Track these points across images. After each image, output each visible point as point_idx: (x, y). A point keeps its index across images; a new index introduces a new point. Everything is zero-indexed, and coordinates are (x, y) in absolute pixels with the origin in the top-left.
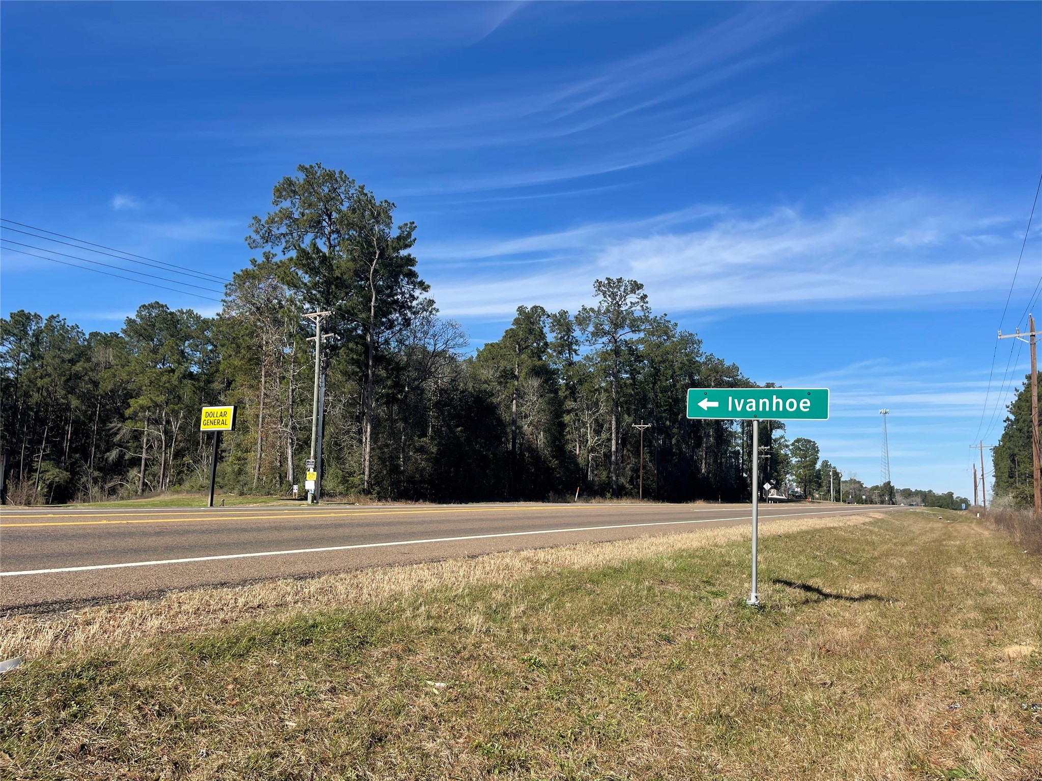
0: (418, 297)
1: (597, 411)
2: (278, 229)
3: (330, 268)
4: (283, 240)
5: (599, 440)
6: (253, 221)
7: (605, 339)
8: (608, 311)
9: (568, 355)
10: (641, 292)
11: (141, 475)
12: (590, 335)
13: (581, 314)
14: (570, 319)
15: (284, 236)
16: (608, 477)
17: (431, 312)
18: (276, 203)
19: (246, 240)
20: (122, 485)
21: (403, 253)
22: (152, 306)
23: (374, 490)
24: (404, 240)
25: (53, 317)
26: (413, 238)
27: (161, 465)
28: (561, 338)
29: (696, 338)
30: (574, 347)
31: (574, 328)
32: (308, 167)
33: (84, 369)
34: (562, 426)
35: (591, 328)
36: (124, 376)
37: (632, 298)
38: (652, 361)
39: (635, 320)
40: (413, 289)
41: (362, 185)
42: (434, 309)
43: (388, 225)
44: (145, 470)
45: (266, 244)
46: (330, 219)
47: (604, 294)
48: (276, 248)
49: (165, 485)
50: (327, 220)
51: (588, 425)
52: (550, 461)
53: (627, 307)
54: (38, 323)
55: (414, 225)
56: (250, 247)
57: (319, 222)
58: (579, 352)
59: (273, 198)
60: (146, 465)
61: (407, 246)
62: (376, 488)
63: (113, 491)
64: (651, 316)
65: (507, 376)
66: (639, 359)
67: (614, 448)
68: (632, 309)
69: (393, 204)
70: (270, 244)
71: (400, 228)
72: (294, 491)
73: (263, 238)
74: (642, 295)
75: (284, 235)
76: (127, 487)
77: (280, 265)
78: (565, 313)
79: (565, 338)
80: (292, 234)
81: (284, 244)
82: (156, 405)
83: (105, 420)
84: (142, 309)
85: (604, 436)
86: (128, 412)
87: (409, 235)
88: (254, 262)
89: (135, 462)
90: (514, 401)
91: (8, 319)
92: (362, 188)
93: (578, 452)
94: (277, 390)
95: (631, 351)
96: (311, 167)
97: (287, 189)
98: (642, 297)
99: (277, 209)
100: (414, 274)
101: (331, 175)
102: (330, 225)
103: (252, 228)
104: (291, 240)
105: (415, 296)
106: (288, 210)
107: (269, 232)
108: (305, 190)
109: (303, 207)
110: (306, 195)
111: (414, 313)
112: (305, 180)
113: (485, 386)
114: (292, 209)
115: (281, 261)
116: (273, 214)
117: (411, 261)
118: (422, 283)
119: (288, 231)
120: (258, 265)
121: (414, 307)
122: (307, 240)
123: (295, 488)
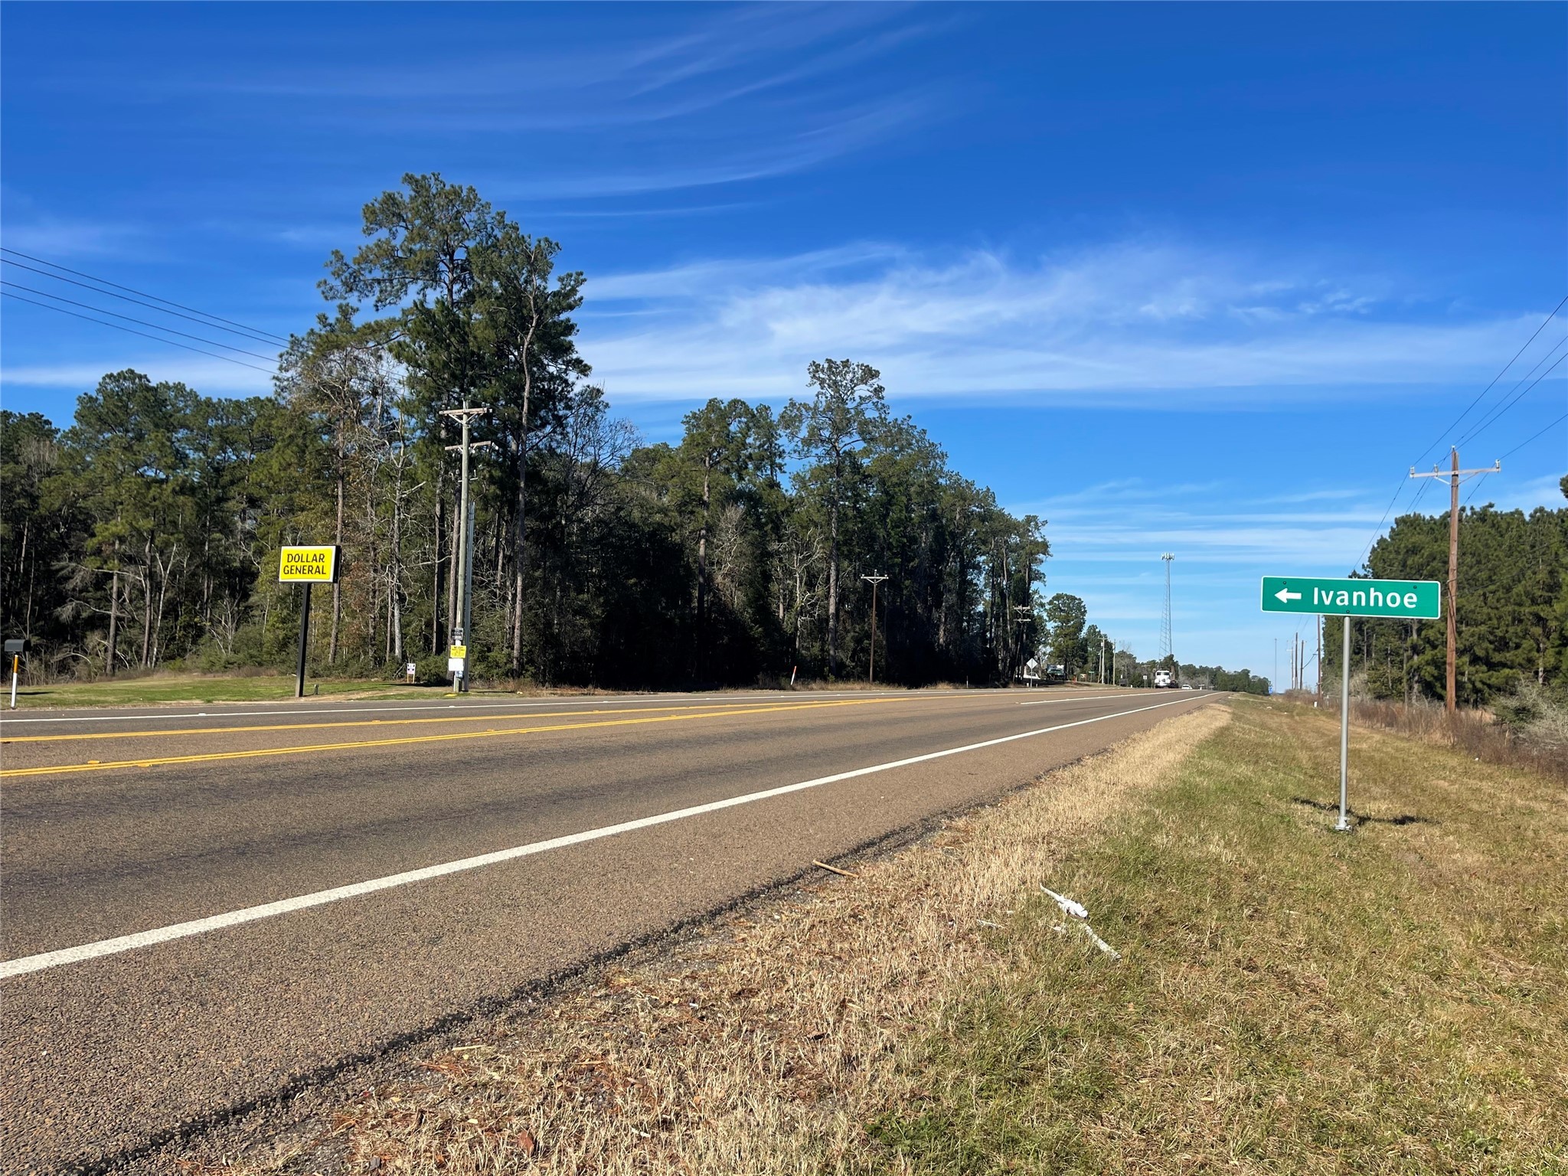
0: (573, 384)
1: (811, 556)
2: (370, 272)
3: (463, 341)
4: (377, 289)
5: (812, 597)
6: (333, 258)
7: (820, 451)
8: (829, 408)
9: (769, 472)
10: (875, 382)
11: (109, 643)
12: (800, 444)
13: (789, 412)
14: (772, 419)
15: (379, 283)
16: (822, 650)
17: (597, 407)
19: (319, 286)
20: (75, 659)
21: (562, 316)
22: (121, 376)
23: (527, 671)
24: (566, 297)
26: (577, 296)
27: (144, 627)
28: (759, 447)
29: (939, 450)
30: (778, 461)
31: (778, 432)
32: (419, 177)
33: (15, 474)
34: (767, 577)
35: (804, 433)
36: (81, 487)
37: (862, 390)
38: (883, 482)
39: (866, 422)
40: (566, 369)
41: (501, 211)
42: (602, 402)
43: (544, 277)
44: (116, 635)
45: (350, 294)
46: (452, 260)
47: (822, 382)
48: (365, 301)
49: (151, 659)
50: (447, 262)
51: (797, 575)
52: (751, 628)
53: (855, 404)
56: (326, 298)
57: (435, 265)
58: (785, 469)
59: (363, 223)
60: (117, 628)
61: (571, 307)
62: (530, 668)
63: (63, 668)
64: (890, 418)
65: (690, 502)
66: (866, 478)
67: (832, 609)
68: (862, 407)
69: (557, 245)
70: (356, 294)
71: (561, 280)
72: (409, 672)
73: (345, 284)
74: (876, 386)
76: (86, 663)
77: (375, 327)
78: (767, 409)
79: (766, 447)
80: (391, 281)
81: (377, 294)
82: (137, 534)
83: (41, 558)
84: (108, 380)
85: (820, 591)
86: (89, 544)
87: (574, 291)
88: (322, 319)
89: (99, 622)
90: (702, 541)
92: (502, 215)
93: (781, 615)
94: (371, 522)
95: (856, 468)
96: (424, 177)
97: (389, 211)
98: (876, 389)
99: (371, 241)
100: (569, 348)
101: (457, 193)
102: (452, 271)
103: (332, 269)
104: (389, 289)
105: (570, 382)
106: (388, 242)
107: (355, 276)
108: (417, 214)
109: (412, 240)
110: (418, 222)
111: (568, 407)
112: (413, 199)
113: (658, 517)
114: (393, 243)
115: (377, 323)
116: (364, 248)
117: (569, 328)
118: (579, 361)
119: (386, 277)
120: (330, 325)
121: (571, 399)
122: (413, 289)
123: (411, 669)
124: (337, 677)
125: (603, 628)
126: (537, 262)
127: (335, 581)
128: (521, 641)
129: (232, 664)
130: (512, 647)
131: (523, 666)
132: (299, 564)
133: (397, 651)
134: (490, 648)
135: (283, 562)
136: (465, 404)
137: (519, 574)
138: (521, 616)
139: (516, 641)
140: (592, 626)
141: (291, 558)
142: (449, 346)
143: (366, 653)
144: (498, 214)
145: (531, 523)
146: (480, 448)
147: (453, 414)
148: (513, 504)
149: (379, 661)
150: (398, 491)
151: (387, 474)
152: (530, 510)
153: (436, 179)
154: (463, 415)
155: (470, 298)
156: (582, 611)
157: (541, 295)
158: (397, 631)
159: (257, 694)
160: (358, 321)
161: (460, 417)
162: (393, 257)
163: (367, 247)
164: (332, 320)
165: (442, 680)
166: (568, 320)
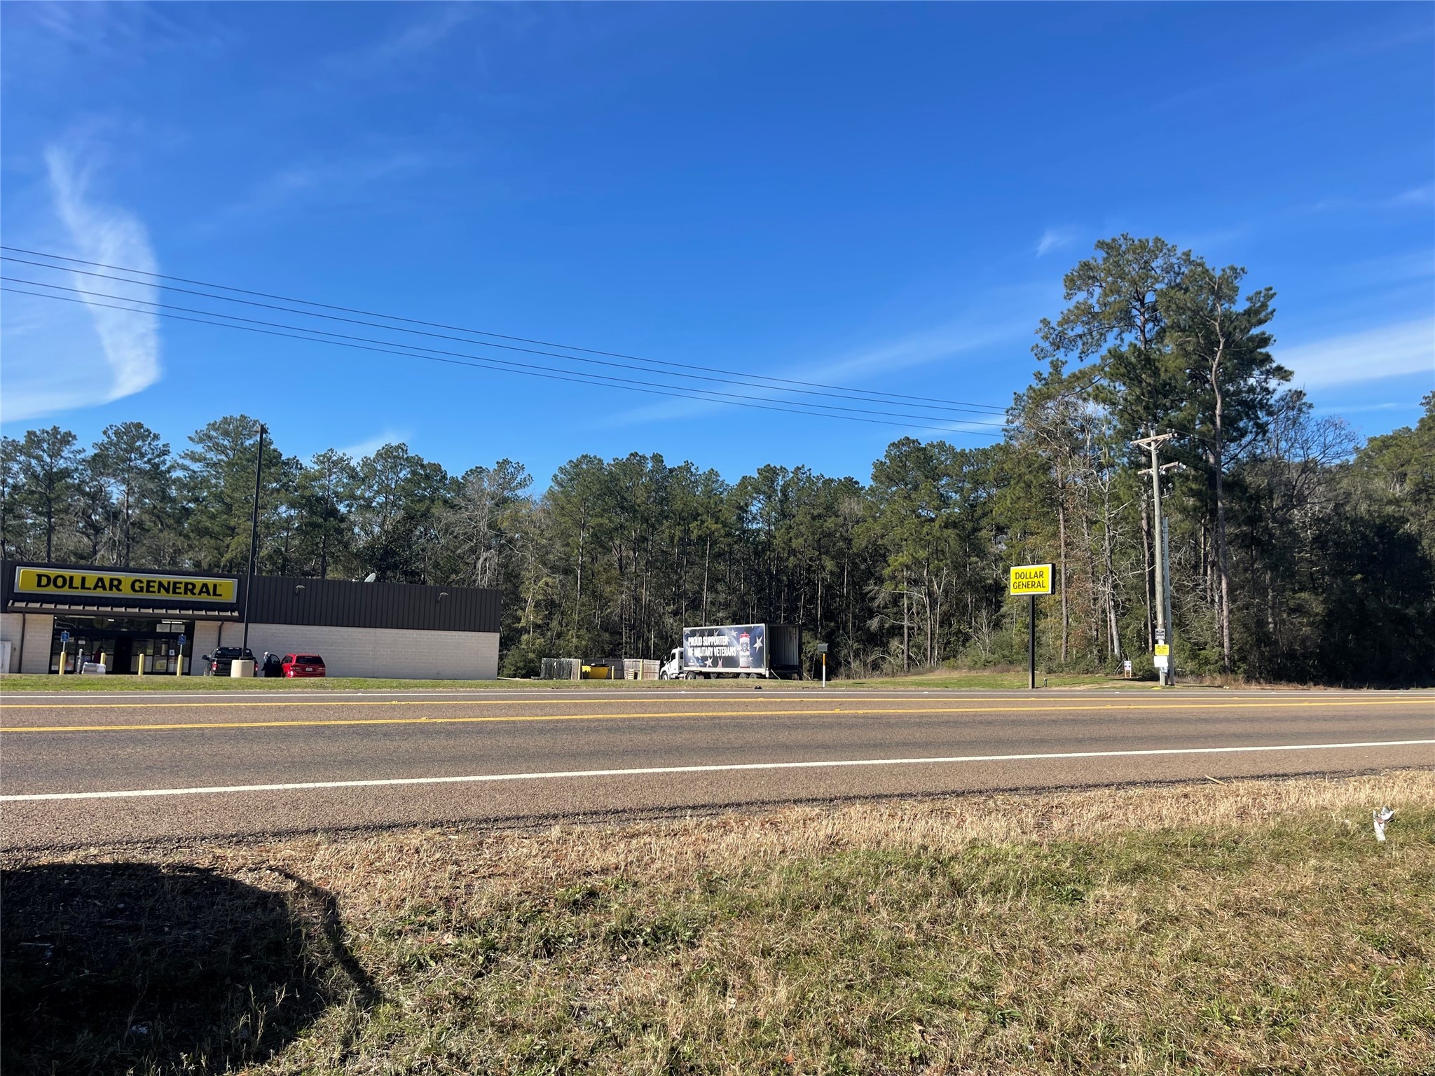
0: (1274, 390)
2: (1073, 330)
3: (1156, 373)
4: (1080, 343)
6: (1041, 325)
11: (904, 647)
15: (1081, 338)
17: (1300, 410)
18: (1068, 297)
19: (1032, 350)
20: (883, 659)
21: (1255, 331)
24: (1257, 314)
25: (798, 468)
26: (1269, 310)
27: (927, 634)
32: (1109, 241)
33: (836, 525)
36: (879, 531)
40: (1266, 379)
41: (1186, 250)
42: (1305, 404)
43: (1231, 300)
44: (909, 641)
45: (1057, 352)
46: (1143, 304)
48: (1071, 354)
49: (934, 659)
50: (1139, 307)
54: (784, 477)
55: (1271, 292)
56: (1039, 359)
57: (1128, 312)
59: (1064, 291)
60: (909, 636)
61: (1261, 322)
62: (1242, 665)
63: (875, 666)
69: (1243, 270)
70: (1062, 350)
71: (1249, 299)
72: (1126, 669)
73: (1053, 344)
75: (1080, 336)
76: (890, 662)
77: (1079, 375)
80: (1091, 334)
81: (1081, 347)
82: (917, 562)
83: (857, 584)
84: (891, 447)
86: (887, 572)
87: (1264, 306)
88: (1038, 376)
89: (896, 631)
91: (756, 476)
92: (1187, 254)
94: (1086, 539)
96: (1114, 240)
97: (1085, 275)
99: (1071, 304)
100: (1268, 358)
101: (1143, 245)
102: (1143, 314)
103: (1041, 334)
104: (1090, 341)
105: (1271, 389)
106: (1085, 303)
107: (1061, 335)
108: (1109, 273)
109: (1106, 295)
110: (1110, 279)
111: (1270, 414)
112: (1105, 260)
113: (1390, 509)
114: (1090, 302)
115: (1080, 372)
116: (1066, 312)
117: (1264, 341)
118: (1279, 369)
119: (1086, 331)
120: (1045, 379)
121: (1271, 406)
122: (1111, 337)
123: (1128, 665)
124: (1068, 673)
125: (1328, 623)
126: (1222, 289)
127: (1053, 593)
128: (1231, 639)
129: (989, 662)
130: (1222, 645)
131: (1235, 663)
132: (1024, 581)
133: (1116, 650)
134: (1202, 646)
135: (1012, 579)
136: (1152, 433)
137: (1223, 577)
138: (1228, 617)
139: (1226, 640)
140: (1311, 624)
141: (1019, 576)
142: (1140, 382)
143: (1091, 652)
144: (1184, 254)
145: (1230, 530)
146: (1167, 470)
147: (1142, 443)
148: (1213, 512)
149: (1103, 659)
150: (1105, 514)
151: (1095, 500)
152: (1230, 517)
153: (1125, 239)
154: (1151, 441)
155: (1161, 335)
156: (1299, 610)
157: (1227, 316)
158: (1115, 633)
159: (1001, 686)
160: (1066, 373)
161: (1149, 444)
162: (1090, 313)
163: (1069, 310)
164: (1045, 375)
165: (1154, 676)
166: (1263, 333)
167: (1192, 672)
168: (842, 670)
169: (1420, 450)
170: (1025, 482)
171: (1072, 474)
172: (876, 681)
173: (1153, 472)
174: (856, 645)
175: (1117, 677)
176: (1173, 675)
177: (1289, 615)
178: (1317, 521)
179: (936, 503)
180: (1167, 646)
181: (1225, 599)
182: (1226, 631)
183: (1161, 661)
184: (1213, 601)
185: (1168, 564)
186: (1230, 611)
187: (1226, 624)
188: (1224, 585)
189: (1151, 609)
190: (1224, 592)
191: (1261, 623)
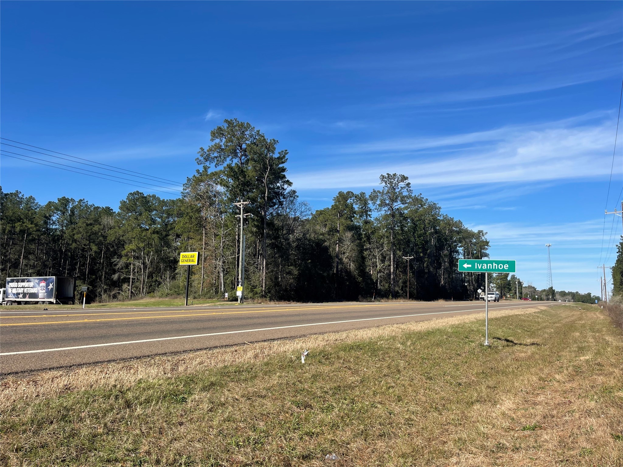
0: (286, 189)
1: (383, 249)
2: (213, 154)
3: (244, 177)
4: (216, 160)
5: (384, 266)
6: (200, 150)
7: (386, 208)
8: (388, 192)
9: (365, 218)
10: (407, 181)
11: (130, 288)
12: (377, 206)
13: (373, 194)
14: (366, 197)
15: (216, 158)
16: (389, 287)
17: (294, 198)
18: (212, 140)
19: (196, 160)
20: (119, 293)
21: (281, 166)
22: (135, 193)
23: (268, 295)
24: (281, 159)
25: (81, 200)
26: (286, 158)
27: (141, 282)
28: (361, 208)
29: (438, 206)
30: (369, 213)
31: (368, 202)
33: (99, 229)
34: (363, 258)
35: (378, 202)
36: (121, 233)
37: (402, 184)
38: (412, 220)
39: (404, 197)
40: (283, 184)
41: (258, 130)
42: (296, 196)
43: (273, 152)
44: (132, 285)
45: (206, 162)
46: (241, 148)
47: (386, 182)
48: (212, 164)
49: (144, 293)
50: (239, 149)
51: (377, 257)
52: (357, 278)
53: (399, 190)
54: (73, 204)
55: (287, 152)
56: (198, 164)
57: (235, 150)
58: (371, 216)
59: (210, 137)
60: (133, 282)
61: (283, 163)
62: (269, 294)
63: (115, 297)
64: (413, 195)
65: (333, 231)
66: (405, 219)
67: (392, 270)
68: (402, 191)
69: (277, 141)
70: (208, 162)
71: (279, 153)
72: (226, 296)
73: (205, 159)
74: (407, 183)
75: (216, 157)
76: (122, 294)
77: (215, 173)
78: (364, 194)
79: (364, 208)
80: (220, 157)
81: (216, 162)
82: (139, 248)
83: (108, 258)
84: (130, 195)
85: (387, 263)
86: (124, 253)
87: (284, 157)
88: (198, 171)
89: (126, 280)
90: (337, 245)
91: (57, 202)
92: (258, 131)
93: (371, 273)
94: (213, 242)
95: (401, 214)
96: (231, 120)
97: (218, 133)
99: (213, 143)
100: (284, 177)
101: (242, 125)
102: (241, 152)
103: (200, 154)
104: (220, 160)
105: (285, 188)
106: (219, 144)
107: (208, 156)
108: (229, 133)
109: (227, 142)
110: (229, 136)
111: (284, 198)
112: (228, 128)
113: (321, 237)
114: (221, 144)
115: (215, 172)
116: (211, 146)
117: (284, 170)
118: (288, 181)
119: (218, 155)
120: (200, 173)
121: (285, 195)
122: (228, 159)
123: (226, 294)
124: (202, 299)
125: (298, 278)
126: (270, 148)
127: (198, 264)
128: (266, 284)
129: (169, 294)
130: (262, 287)
131: (266, 294)
132: (186, 259)
133: (222, 289)
134: (255, 287)
135: (181, 258)
136: (241, 201)
137: (264, 260)
138: (265, 275)
139: (264, 284)
140: (293, 278)
141: (184, 256)
142: (239, 180)
143: (212, 290)
144: (257, 131)
145: (268, 241)
146: (246, 216)
147: (238, 204)
148: (262, 234)
149: (217, 292)
150: (222, 232)
151: (218, 226)
152: (268, 236)
153: (236, 121)
154: (241, 204)
155: (247, 162)
156: (289, 273)
157: (271, 159)
158: (222, 281)
159: (173, 305)
160: (210, 171)
161: (240, 205)
162: (221, 148)
163: (212, 146)
164: (201, 171)
165: (236, 300)
166: (283, 167)
167: (251, 298)
168: (97, 299)
169: (331, 216)
170: (189, 216)
171: (209, 214)
172: (114, 304)
173: (241, 216)
174: (105, 287)
175: (222, 300)
176: (244, 298)
177: (286, 275)
178: (298, 240)
179: (149, 222)
180: (242, 287)
181: (264, 268)
182: (264, 281)
183: (239, 293)
184: (260, 269)
185: (244, 253)
186: (266, 273)
187: (264, 278)
188: (264, 263)
189: (237, 272)
190: (264, 265)
191: (277, 278)
